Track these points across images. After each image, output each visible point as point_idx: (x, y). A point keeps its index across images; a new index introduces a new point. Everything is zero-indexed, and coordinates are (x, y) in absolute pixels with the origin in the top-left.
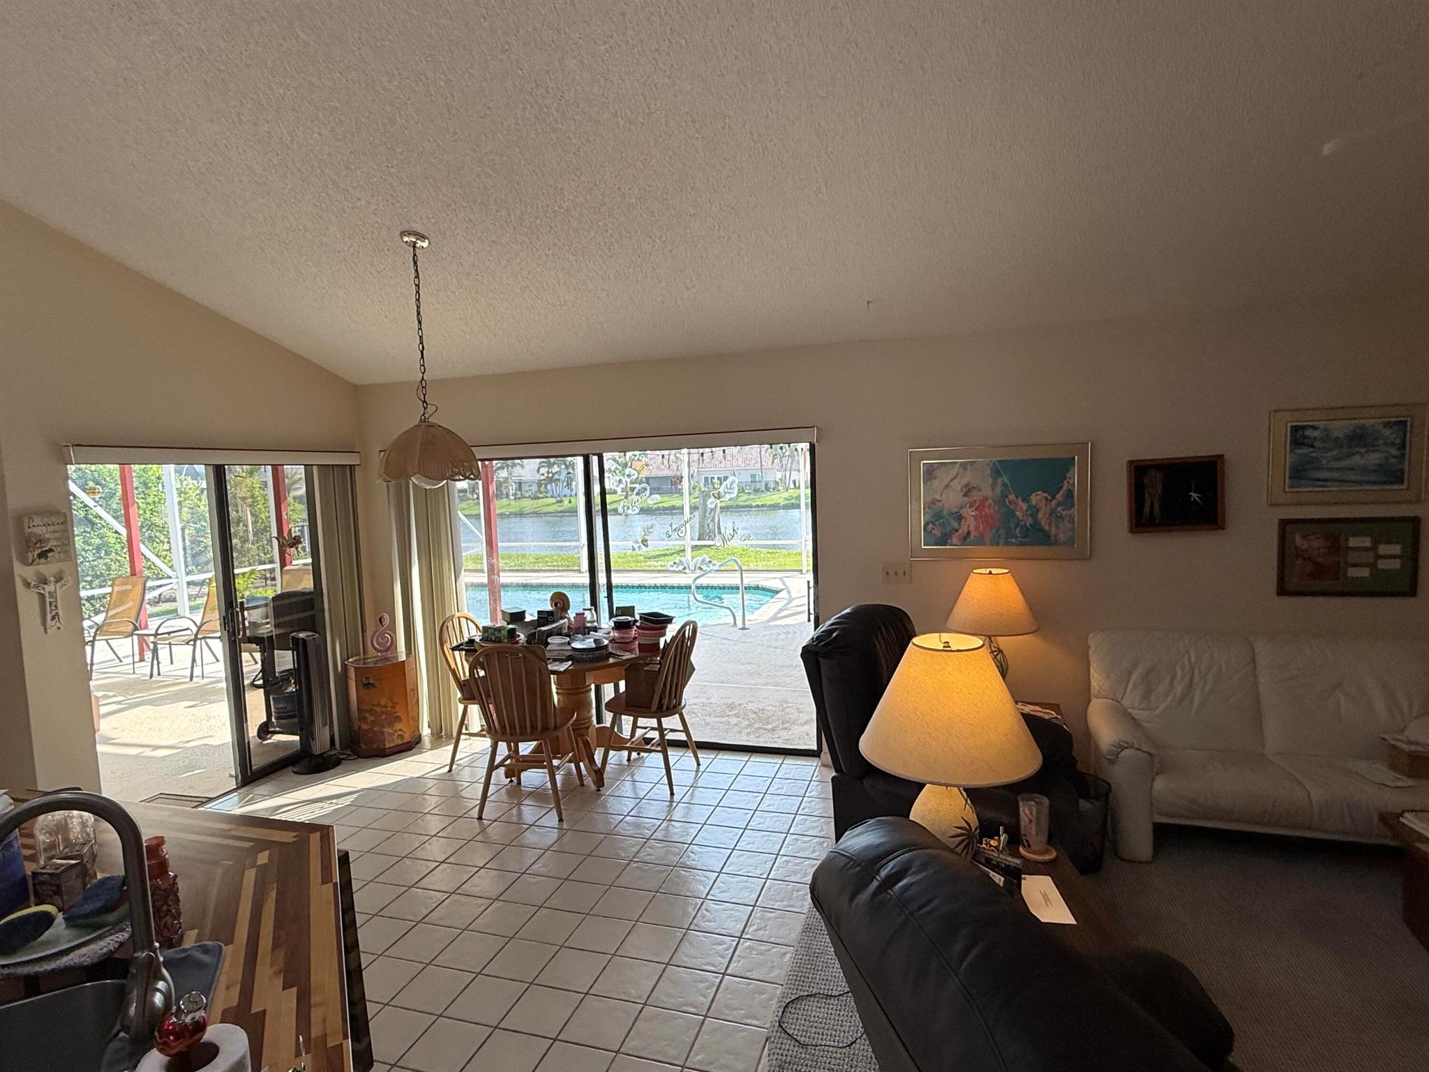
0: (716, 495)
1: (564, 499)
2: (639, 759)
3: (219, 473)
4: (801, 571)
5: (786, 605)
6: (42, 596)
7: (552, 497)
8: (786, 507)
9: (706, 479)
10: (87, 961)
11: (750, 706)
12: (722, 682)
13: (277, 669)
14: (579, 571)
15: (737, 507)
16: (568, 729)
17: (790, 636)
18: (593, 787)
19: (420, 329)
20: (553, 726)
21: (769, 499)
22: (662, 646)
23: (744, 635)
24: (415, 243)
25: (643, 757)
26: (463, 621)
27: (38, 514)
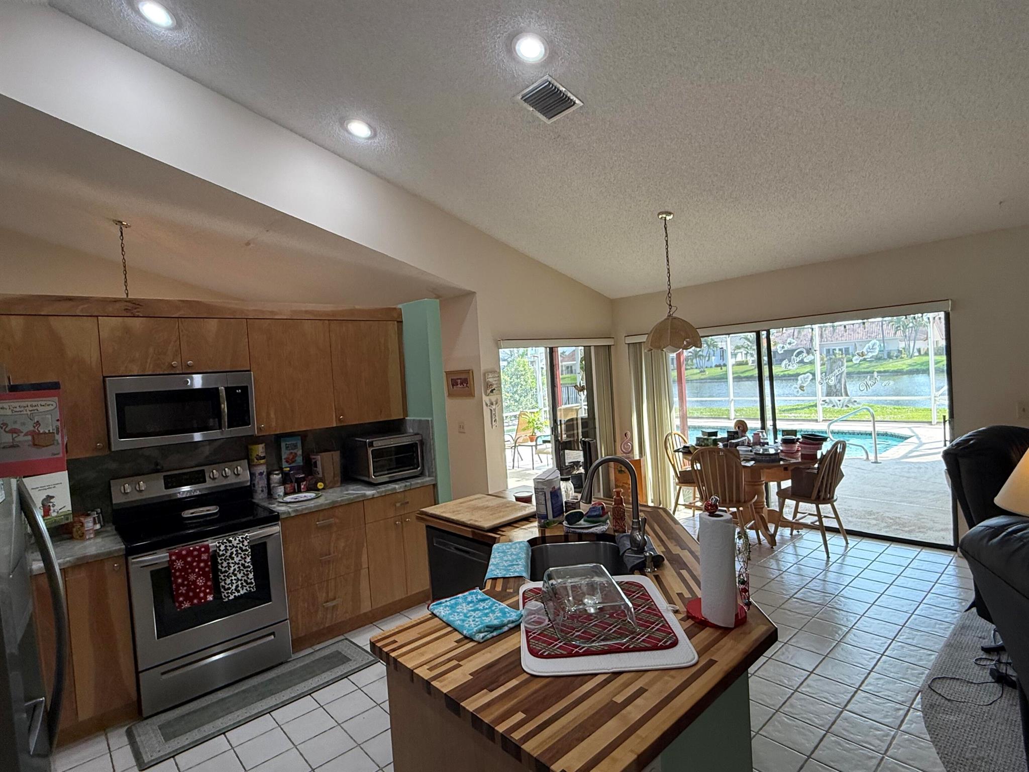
0: (861, 354)
1: (706, 369)
2: (799, 535)
3: (552, 352)
4: (931, 422)
5: (916, 448)
6: (491, 410)
7: (696, 368)
8: (911, 372)
9: (828, 351)
10: (598, 532)
11: (887, 514)
12: (860, 497)
13: (566, 461)
14: (729, 419)
15: (859, 373)
16: (751, 505)
17: (921, 470)
18: (768, 545)
19: (668, 265)
20: (743, 500)
21: (891, 365)
22: (819, 456)
23: (877, 467)
24: (665, 218)
25: (801, 535)
26: (677, 436)
27: (491, 372)
